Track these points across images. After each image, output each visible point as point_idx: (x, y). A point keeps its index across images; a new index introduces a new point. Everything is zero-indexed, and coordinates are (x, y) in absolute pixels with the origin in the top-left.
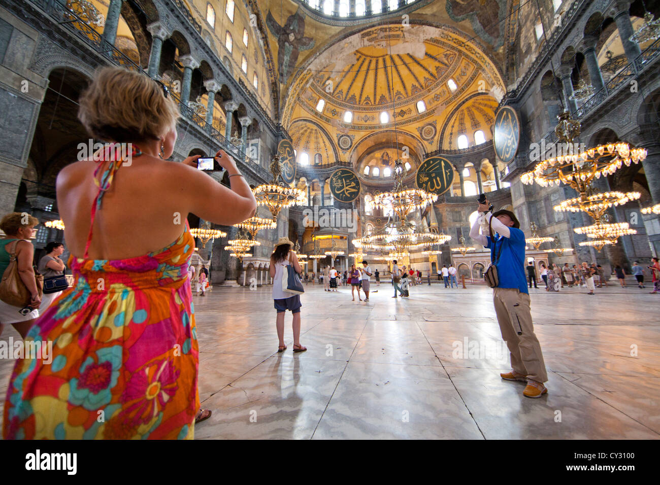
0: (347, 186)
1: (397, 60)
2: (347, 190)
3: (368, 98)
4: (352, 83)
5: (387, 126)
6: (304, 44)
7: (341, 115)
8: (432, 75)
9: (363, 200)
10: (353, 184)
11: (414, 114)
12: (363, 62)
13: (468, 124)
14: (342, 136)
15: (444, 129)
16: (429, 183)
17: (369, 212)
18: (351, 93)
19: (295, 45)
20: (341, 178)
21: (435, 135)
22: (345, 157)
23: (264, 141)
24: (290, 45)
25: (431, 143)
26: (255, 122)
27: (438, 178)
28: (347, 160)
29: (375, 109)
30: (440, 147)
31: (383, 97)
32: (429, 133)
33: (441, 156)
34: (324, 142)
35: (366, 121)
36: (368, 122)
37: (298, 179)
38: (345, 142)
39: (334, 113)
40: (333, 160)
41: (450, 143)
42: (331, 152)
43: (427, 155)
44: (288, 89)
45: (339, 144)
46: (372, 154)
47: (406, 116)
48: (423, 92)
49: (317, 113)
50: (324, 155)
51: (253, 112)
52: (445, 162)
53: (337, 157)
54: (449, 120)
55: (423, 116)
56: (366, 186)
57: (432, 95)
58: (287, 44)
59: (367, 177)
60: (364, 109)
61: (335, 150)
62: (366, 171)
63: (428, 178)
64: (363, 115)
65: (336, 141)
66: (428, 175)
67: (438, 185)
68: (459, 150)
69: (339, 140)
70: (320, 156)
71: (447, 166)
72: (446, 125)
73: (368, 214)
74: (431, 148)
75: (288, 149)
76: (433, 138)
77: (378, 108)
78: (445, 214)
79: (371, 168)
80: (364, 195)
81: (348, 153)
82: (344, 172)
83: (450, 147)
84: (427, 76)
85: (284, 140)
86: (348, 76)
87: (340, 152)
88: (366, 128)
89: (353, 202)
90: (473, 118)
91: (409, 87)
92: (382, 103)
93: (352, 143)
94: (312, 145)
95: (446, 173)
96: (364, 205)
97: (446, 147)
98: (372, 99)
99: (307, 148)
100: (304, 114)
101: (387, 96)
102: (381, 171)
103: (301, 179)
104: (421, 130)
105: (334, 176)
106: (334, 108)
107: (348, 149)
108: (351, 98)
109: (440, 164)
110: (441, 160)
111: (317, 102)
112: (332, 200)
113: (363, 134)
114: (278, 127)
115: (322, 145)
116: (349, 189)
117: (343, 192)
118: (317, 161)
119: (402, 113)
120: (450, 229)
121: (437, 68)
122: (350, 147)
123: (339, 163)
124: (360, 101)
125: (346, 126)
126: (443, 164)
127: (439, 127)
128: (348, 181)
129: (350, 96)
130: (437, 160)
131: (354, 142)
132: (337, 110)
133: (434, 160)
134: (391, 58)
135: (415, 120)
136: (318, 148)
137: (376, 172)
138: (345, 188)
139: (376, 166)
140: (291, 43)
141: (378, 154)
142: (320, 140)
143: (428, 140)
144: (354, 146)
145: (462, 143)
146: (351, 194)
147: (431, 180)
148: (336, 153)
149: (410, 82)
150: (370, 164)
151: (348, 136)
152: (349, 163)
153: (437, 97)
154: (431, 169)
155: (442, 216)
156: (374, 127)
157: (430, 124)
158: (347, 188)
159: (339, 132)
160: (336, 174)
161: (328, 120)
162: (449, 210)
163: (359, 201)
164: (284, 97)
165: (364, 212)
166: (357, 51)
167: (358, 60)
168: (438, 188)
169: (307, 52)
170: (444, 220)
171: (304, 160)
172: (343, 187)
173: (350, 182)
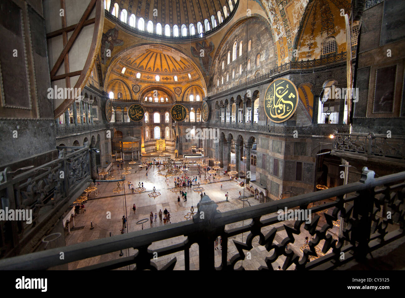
0: (137, 113)
1: (167, 57)
2: (138, 115)
3: (150, 68)
4: (142, 61)
5: (159, 83)
6: (118, 43)
7: (135, 75)
8: (182, 68)
10: (141, 112)
11: (172, 81)
12: (150, 53)
13: (194, 92)
14: (135, 85)
15: (185, 92)
18: (141, 64)
19: (112, 43)
20: (134, 109)
21: (181, 93)
22: (136, 97)
24: (108, 43)
25: (179, 96)
26: (95, 98)
29: (153, 73)
30: (183, 100)
31: (158, 69)
32: (179, 91)
33: (182, 104)
34: (124, 88)
35: (148, 79)
36: (149, 79)
38: (136, 89)
39: (131, 73)
40: (129, 98)
41: (187, 98)
42: (128, 93)
43: (177, 102)
44: (107, 68)
45: (133, 90)
46: (150, 92)
47: (168, 81)
48: (177, 73)
49: (121, 75)
50: (124, 94)
51: (94, 94)
52: (184, 108)
53: (131, 97)
54: (187, 89)
55: (176, 83)
56: (146, 108)
57: (182, 75)
58: (107, 42)
59: (146, 102)
60: (148, 72)
61: (130, 92)
62: (146, 99)
64: (147, 75)
65: (132, 88)
66: (176, 111)
68: (190, 102)
69: (133, 88)
70: (121, 94)
71: (185, 110)
72: (186, 91)
73: (146, 122)
74: (179, 99)
76: (180, 94)
77: (155, 73)
79: (148, 98)
80: (145, 113)
81: (138, 94)
82: (136, 106)
83: (187, 100)
84: (180, 68)
86: (140, 58)
87: (134, 94)
88: (148, 82)
90: (196, 90)
91: (171, 69)
92: (157, 72)
93: (140, 89)
94: (116, 88)
95: (184, 113)
96: (144, 118)
97: (185, 100)
98: (152, 69)
99: (113, 90)
100: (114, 76)
101: (160, 69)
102: (153, 100)
104: (175, 89)
106: (130, 71)
107: (138, 92)
108: (141, 67)
111: (121, 70)
113: (146, 85)
114: (103, 93)
115: (122, 88)
118: (119, 97)
119: (167, 79)
121: (185, 67)
123: (132, 100)
124: (146, 69)
125: (137, 80)
126: (183, 109)
127: (183, 90)
129: (140, 66)
131: (141, 89)
132: (133, 72)
134: (164, 55)
135: (172, 83)
136: (120, 90)
138: (136, 115)
139: (151, 96)
140: (109, 42)
141: (153, 92)
142: (122, 87)
143: (178, 94)
144: (141, 91)
145: (191, 98)
146: (139, 117)
147: (177, 114)
148: (131, 95)
149: (172, 67)
150: (148, 96)
151: (138, 86)
152: (139, 101)
153: (183, 78)
156: (152, 82)
157: (179, 88)
159: (133, 84)
160: (131, 107)
161: (127, 78)
162: (183, 128)
164: (105, 73)
166: (147, 50)
167: (147, 52)
169: (119, 47)
172: (136, 114)
173: (139, 111)
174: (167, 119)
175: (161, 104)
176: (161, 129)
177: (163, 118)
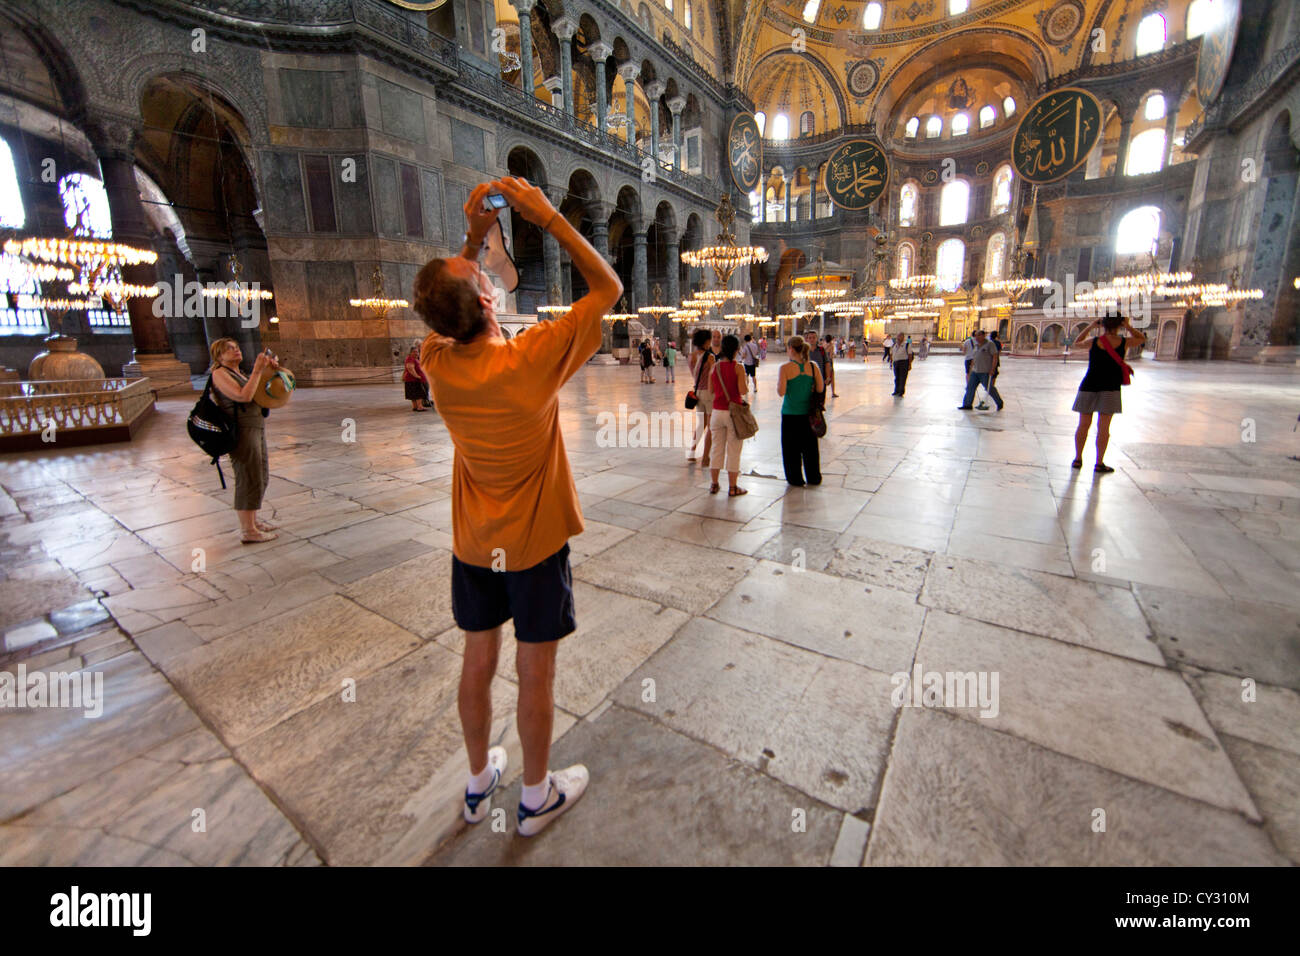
0: (859, 176)
2: (860, 185)
5: (964, 20)
7: (857, 16)
9: (897, 196)
10: (874, 170)
14: (858, 65)
15: (1105, 7)
16: (1040, 152)
17: (909, 220)
20: (848, 161)
21: (1078, 28)
22: (861, 113)
23: (706, 129)
25: (1065, 51)
26: (691, 100)
27: (1062, 141)
28: (865, 118)
30: (1085, 60)
32: (1064, 23)
34: (819, 87)
35: (913, 18)
36: (919, 20)
37: (768, 173)
38: (863, 78)
39: (842, 15)
40: (835, 123)
41: (1116, 42)
42: (833, 106)
43: (1049, 81)
44: (746, 2)
45: (849, 86)
46: (926, 90)
50: (819, 114)
51: (687, 82)
53: (843, 115)
56: (909, 163)
59: (912, 143)
61: (840, 100)
62: (912, 128)
63: (1038, 142)
64: (907, 4)
65: (844, 80)
66: (1042, 133)
67: (1058, 155)
68: (1137, 59)
69: (850, 77)
70: (811, 115)
73: (906, 224)
74: (1064, 64)
75: (746, 129)
76: (1072, 36)
78: (1060, 221)
79: (923, 120)
80: (899, 186)
81: (868, 102)
82: (855, 147)
83: (1114, 53)
85: (739, 115)
87: (852, 103)
88: (913, 35)
89: (872, 208)
93: (878, 77)
94: (796, 97)
95: (1082, 126)
96: (897, 206)
97: (1098, 56)
99: (784, 105)
102: (946, 126)
103: (774, 172)
104: (1044, 18)
105: (834, 159)
106: (838, 4)
107: (869, 92)
109: (1073, 104)
110: (1076, 95)
111: (804, 4)
112: (831, 205)
113: (904, 50)
114: (729, 91)
115: (814, 91)
116: (864, 181)
117: (852, 191)
118: (805, 129)
120: (1065, 251)
122: (874, 86)
123: (848, 128)
125: (868, 38)
126: (1080, 104)
127: (1092, 6)
128: (863, 165)
130: (1066, 95)
131: (882, 75)
132: (849, 6)
133: (1060, 97)
136: (806, 101)
137: (934, 126)
138: (855, 182)
139: (937, 112)
141: (941, 88)
142: (812, 83)
143: (1058, 43)
144: (882, 83)
145: (1146, 38)
146: (868, 190)
148: (842, 107)
150: (921, 112)
151: (871, 63)
152: (869, 126)
154: (1050, 119)
155: (1054, 224)
156: (932, 30)
158: (861, 180)
159: (849, 59)
160: (839, 154)
161: (827, 38)
162: (1071, 210)
163: (887, 200)
164: (738, 21)
165: (897, 220)
168: (1056, 163)
170: (1057, 232)
171: (779, 128)
172: (853, 179)
173: (868, 166)
174: (1002, 196)
175: (980, 137)
176: (967, 250)
177: (982, 197)
